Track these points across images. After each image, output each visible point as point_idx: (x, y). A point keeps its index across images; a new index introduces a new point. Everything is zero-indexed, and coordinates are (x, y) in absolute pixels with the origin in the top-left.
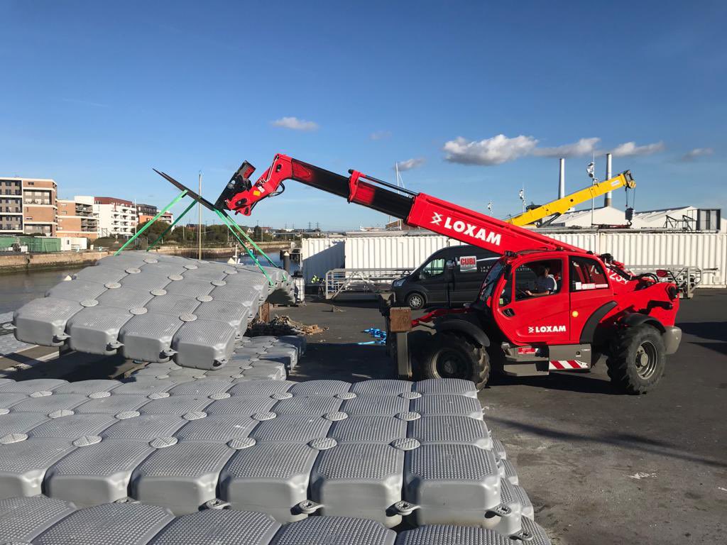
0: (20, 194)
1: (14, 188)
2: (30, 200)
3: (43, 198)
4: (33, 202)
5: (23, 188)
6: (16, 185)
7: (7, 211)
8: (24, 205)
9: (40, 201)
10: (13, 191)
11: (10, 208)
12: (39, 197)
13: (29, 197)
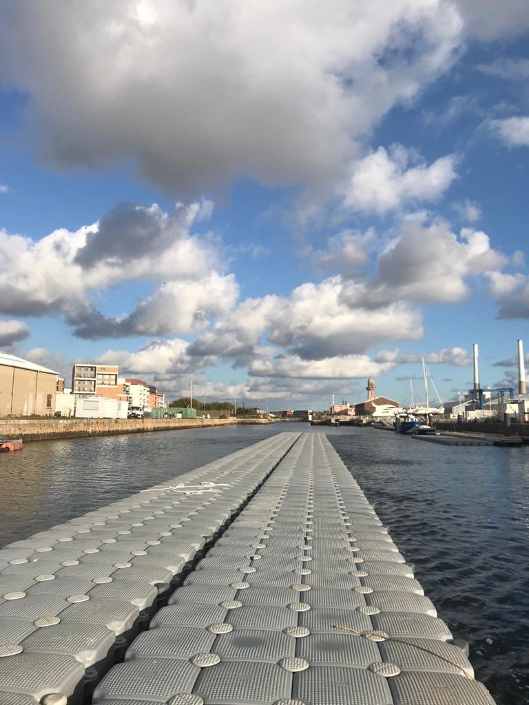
0: (95, 377)
1: (90, 373)
2: (101, 382)
3: (110, 380)
4: (103, 383)
5: (97, 372)
6: (92, 370)
7: (84, 390)
8: (97, 386)
9: (107, 382)
10: (89, 375)
11: (86, 388)
12: (107, 380)
13: (99, 380)
